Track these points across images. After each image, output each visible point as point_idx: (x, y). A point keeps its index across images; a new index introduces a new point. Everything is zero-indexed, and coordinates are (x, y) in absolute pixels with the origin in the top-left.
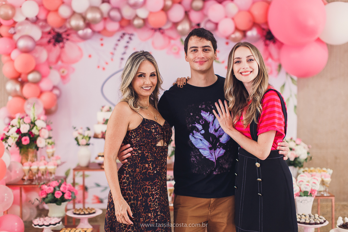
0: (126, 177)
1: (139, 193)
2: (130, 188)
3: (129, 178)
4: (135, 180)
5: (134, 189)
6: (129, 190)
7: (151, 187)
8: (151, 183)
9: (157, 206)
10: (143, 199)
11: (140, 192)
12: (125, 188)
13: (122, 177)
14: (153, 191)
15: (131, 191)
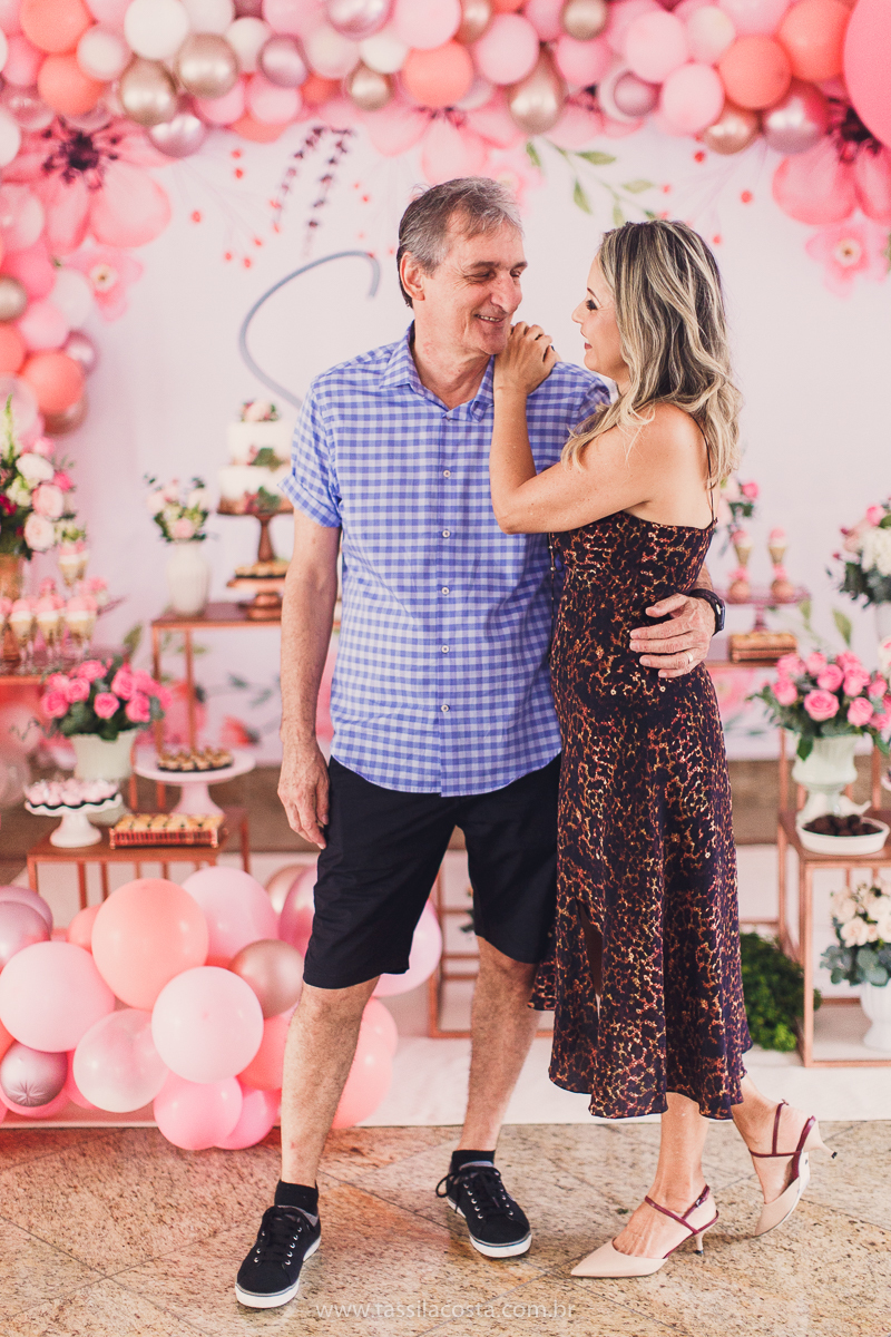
7: (670, 744)
9: (704, 803)
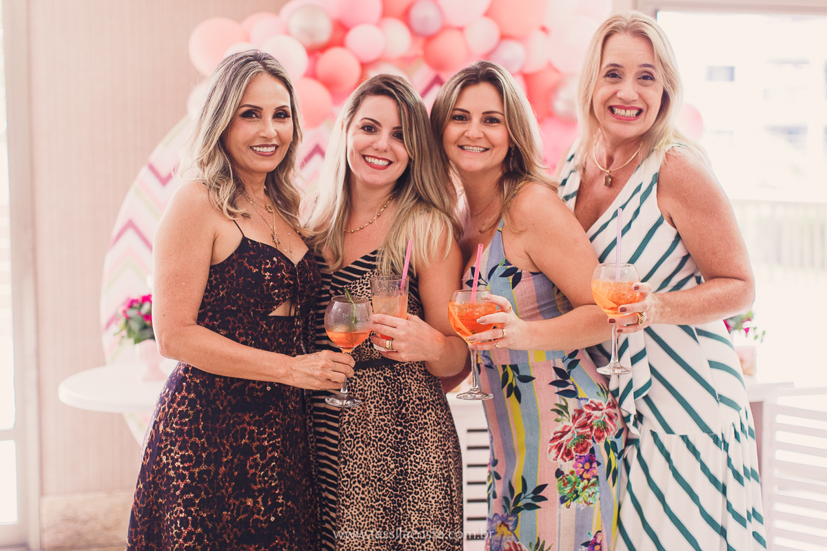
0: (186, 398)
1: (224, 445)
2: (197, 429)
3: (196, 403)
4: (211, 408)
5: (209, 434)
6: (196, 436)
8: (257, 418)
10: (236, 460)
11: (227, 440)
12: (183, 430)
13: (176, 397)
14: (265, 439)
15: (200, 439)
